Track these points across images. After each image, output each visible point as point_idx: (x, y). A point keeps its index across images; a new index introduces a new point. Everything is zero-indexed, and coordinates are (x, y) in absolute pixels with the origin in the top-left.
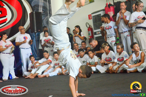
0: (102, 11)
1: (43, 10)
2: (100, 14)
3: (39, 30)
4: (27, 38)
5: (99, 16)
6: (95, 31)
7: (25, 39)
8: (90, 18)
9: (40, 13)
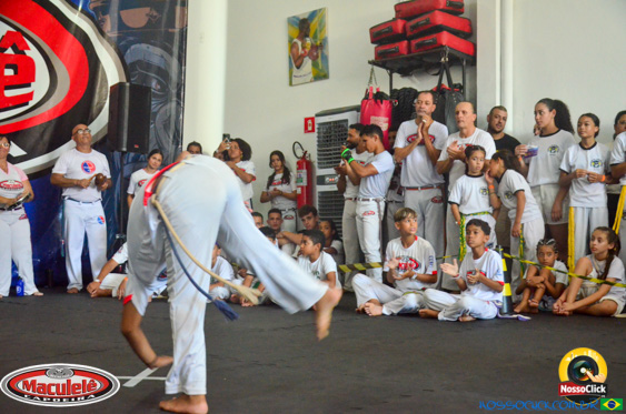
0: (355, 112)
1: (159, 82)
2: (346, 121)
3: (136, 147)
4: (94, 169)
5: (340, 125)
6: (320, 172)
7: (86, 170)
8: (310, 128)
9: (148, 89)
